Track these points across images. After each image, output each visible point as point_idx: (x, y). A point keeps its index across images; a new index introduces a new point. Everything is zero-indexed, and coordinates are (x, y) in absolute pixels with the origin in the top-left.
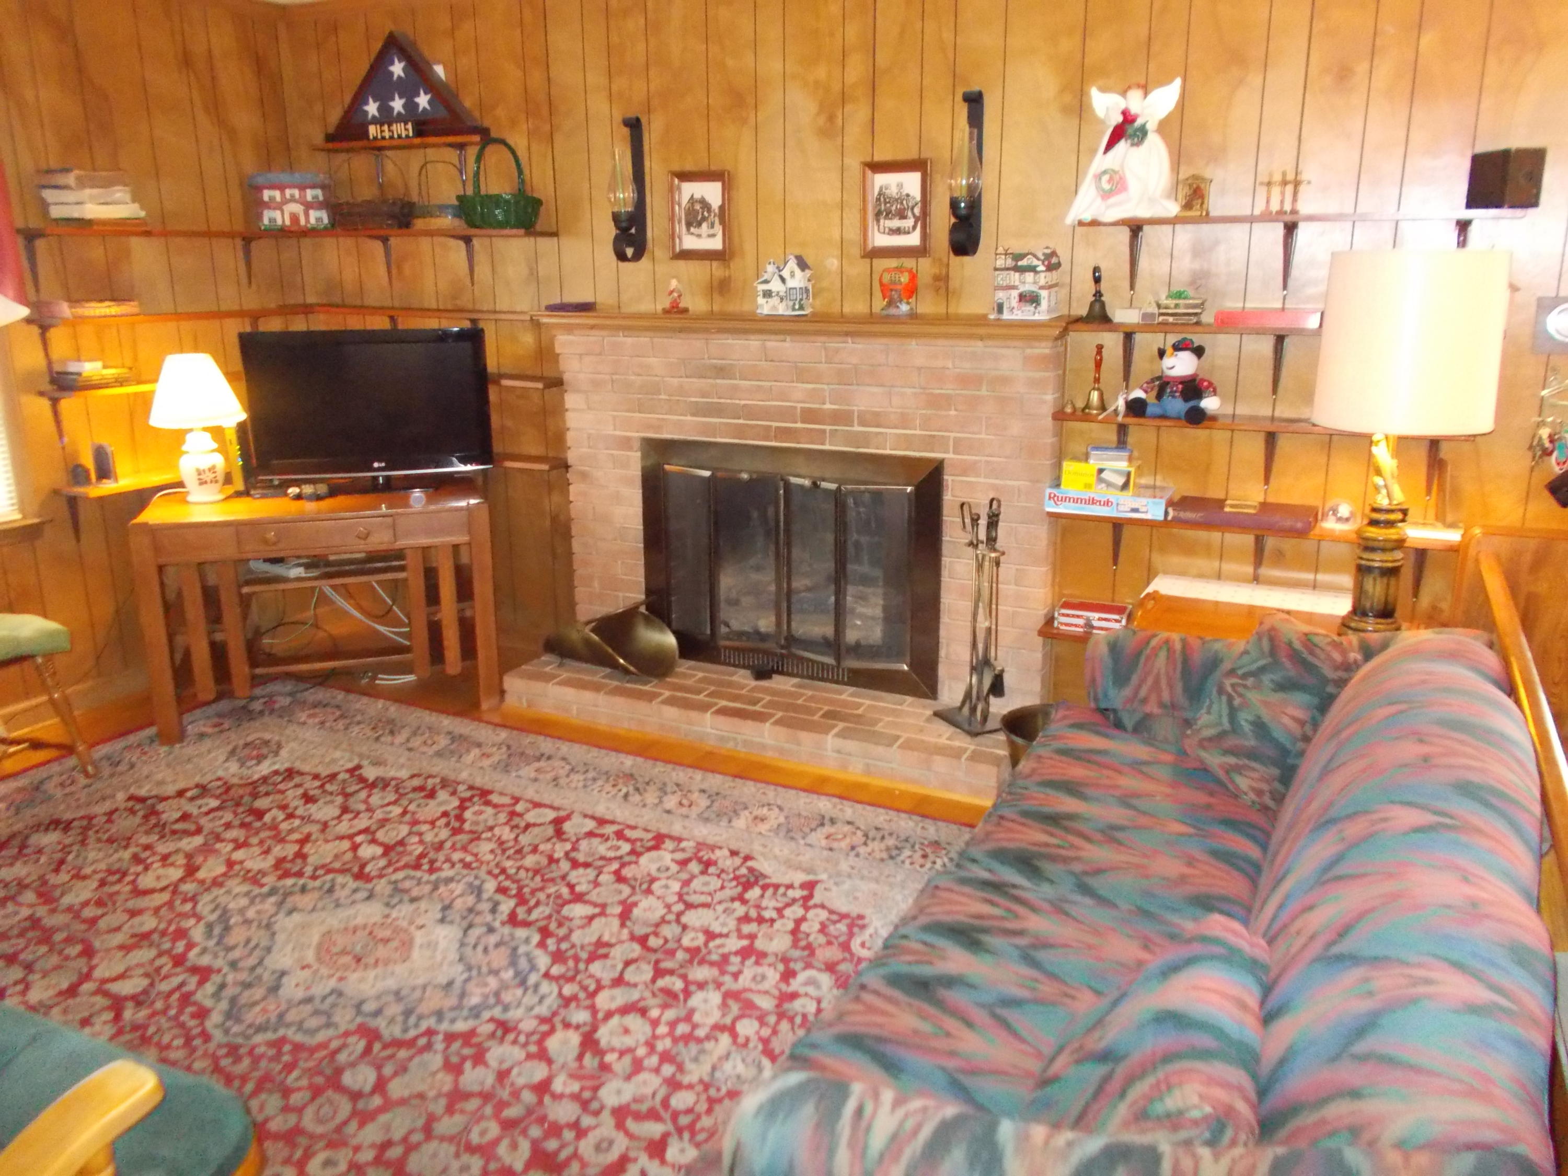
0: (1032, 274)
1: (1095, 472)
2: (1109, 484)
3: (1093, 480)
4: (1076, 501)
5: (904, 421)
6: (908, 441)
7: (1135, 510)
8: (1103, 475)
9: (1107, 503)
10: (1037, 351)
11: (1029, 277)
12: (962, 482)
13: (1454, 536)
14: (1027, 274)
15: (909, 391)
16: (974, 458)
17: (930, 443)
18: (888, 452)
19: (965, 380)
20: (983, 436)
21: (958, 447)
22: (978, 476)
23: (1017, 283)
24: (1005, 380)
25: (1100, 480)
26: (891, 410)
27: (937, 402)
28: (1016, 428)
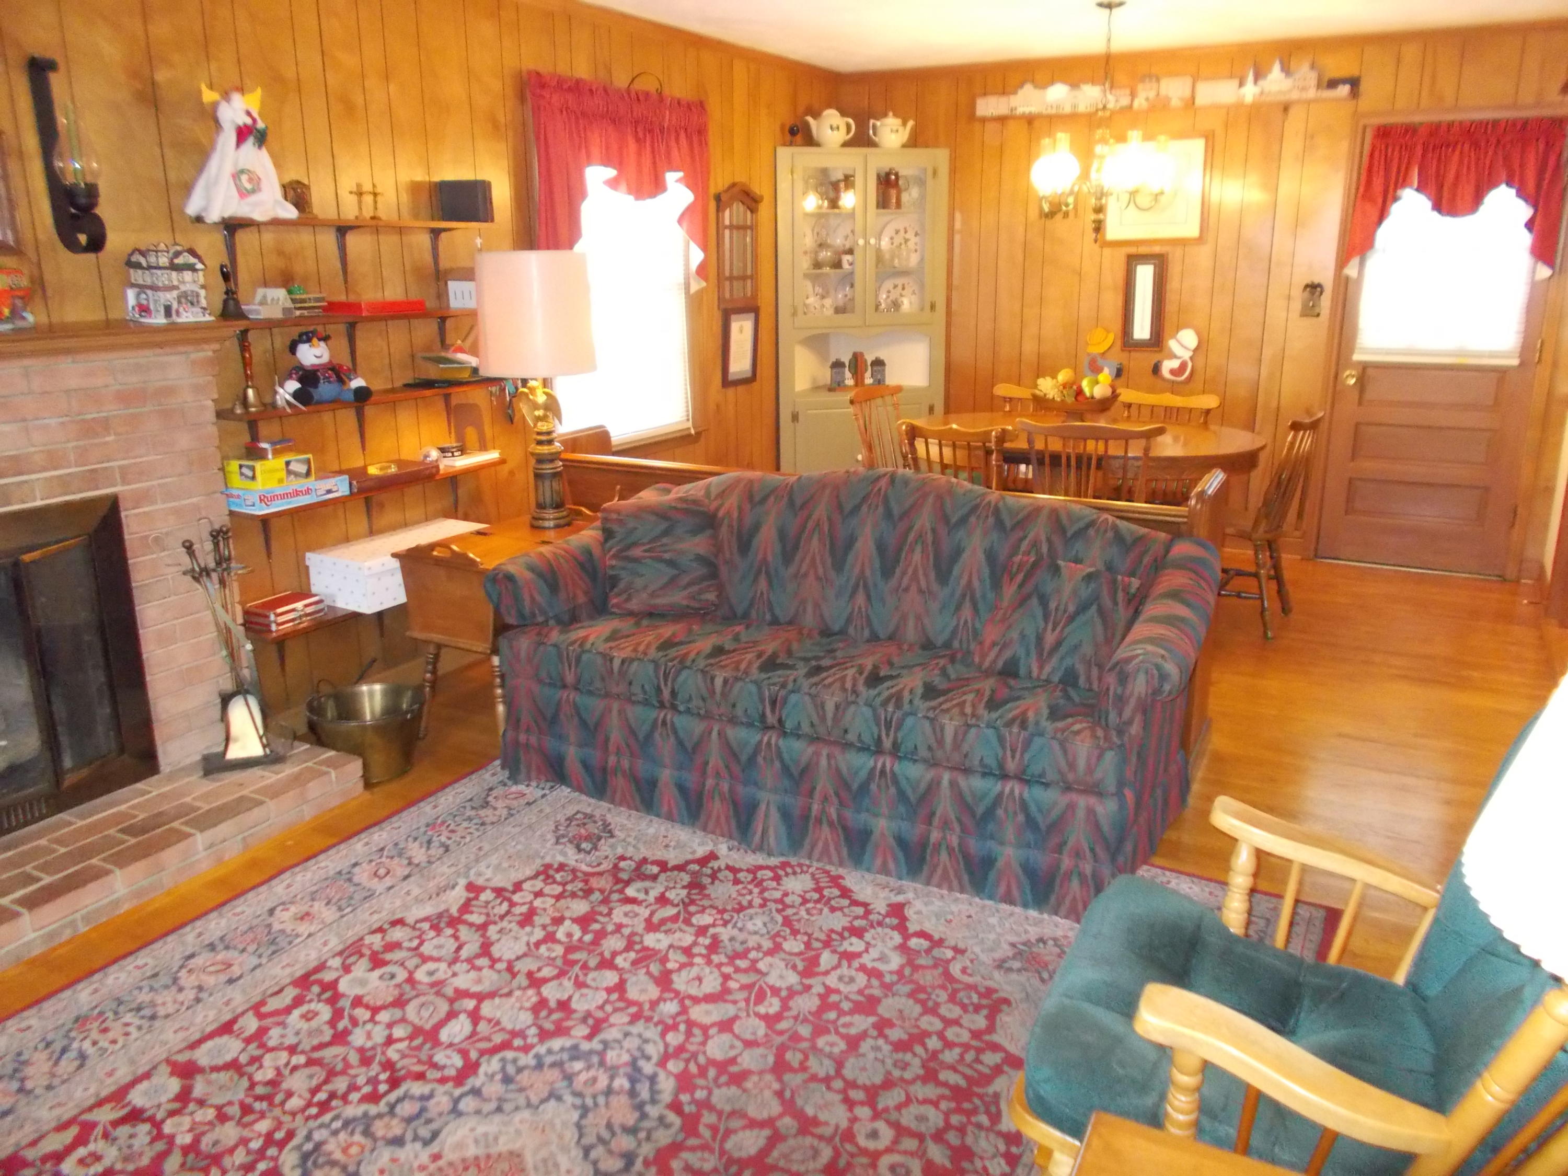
0: (190, 273)
1: (284, 466)
2: (297, 475)
3: (283, 474)
4: (283, 496)
5: (53, 460)
6: (64, 483)
7: (329, 492)
8: (291, 467)
9: (308, 491)
10: (201, 355)
11: (188, 275)
12: (136, 515)
13: (493, 455)
14: (185, 273)
15: (53, 422)
16: (148, 484)
17: (92, 478)
18: (39, 503)
19: (125, 398)
20: (151, 458)
21: (125, 475)
22: (153, 503)
23: (176, 283)
24: (169, 391)
25: (289, 472)
26: (33, 449)
27: (89, 429)
28: (184, 441)
